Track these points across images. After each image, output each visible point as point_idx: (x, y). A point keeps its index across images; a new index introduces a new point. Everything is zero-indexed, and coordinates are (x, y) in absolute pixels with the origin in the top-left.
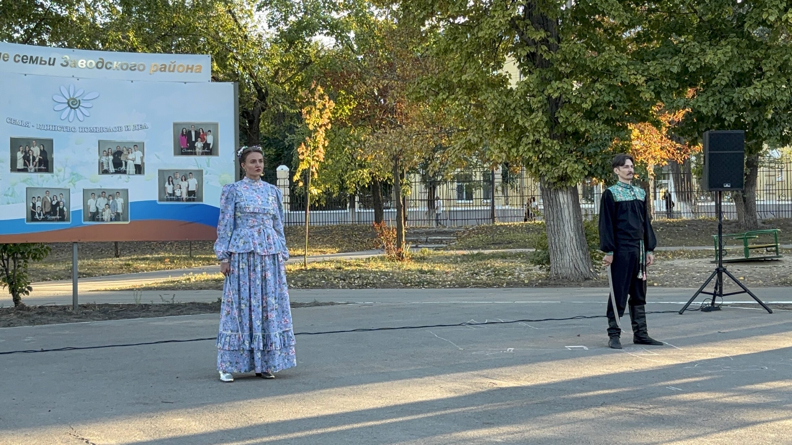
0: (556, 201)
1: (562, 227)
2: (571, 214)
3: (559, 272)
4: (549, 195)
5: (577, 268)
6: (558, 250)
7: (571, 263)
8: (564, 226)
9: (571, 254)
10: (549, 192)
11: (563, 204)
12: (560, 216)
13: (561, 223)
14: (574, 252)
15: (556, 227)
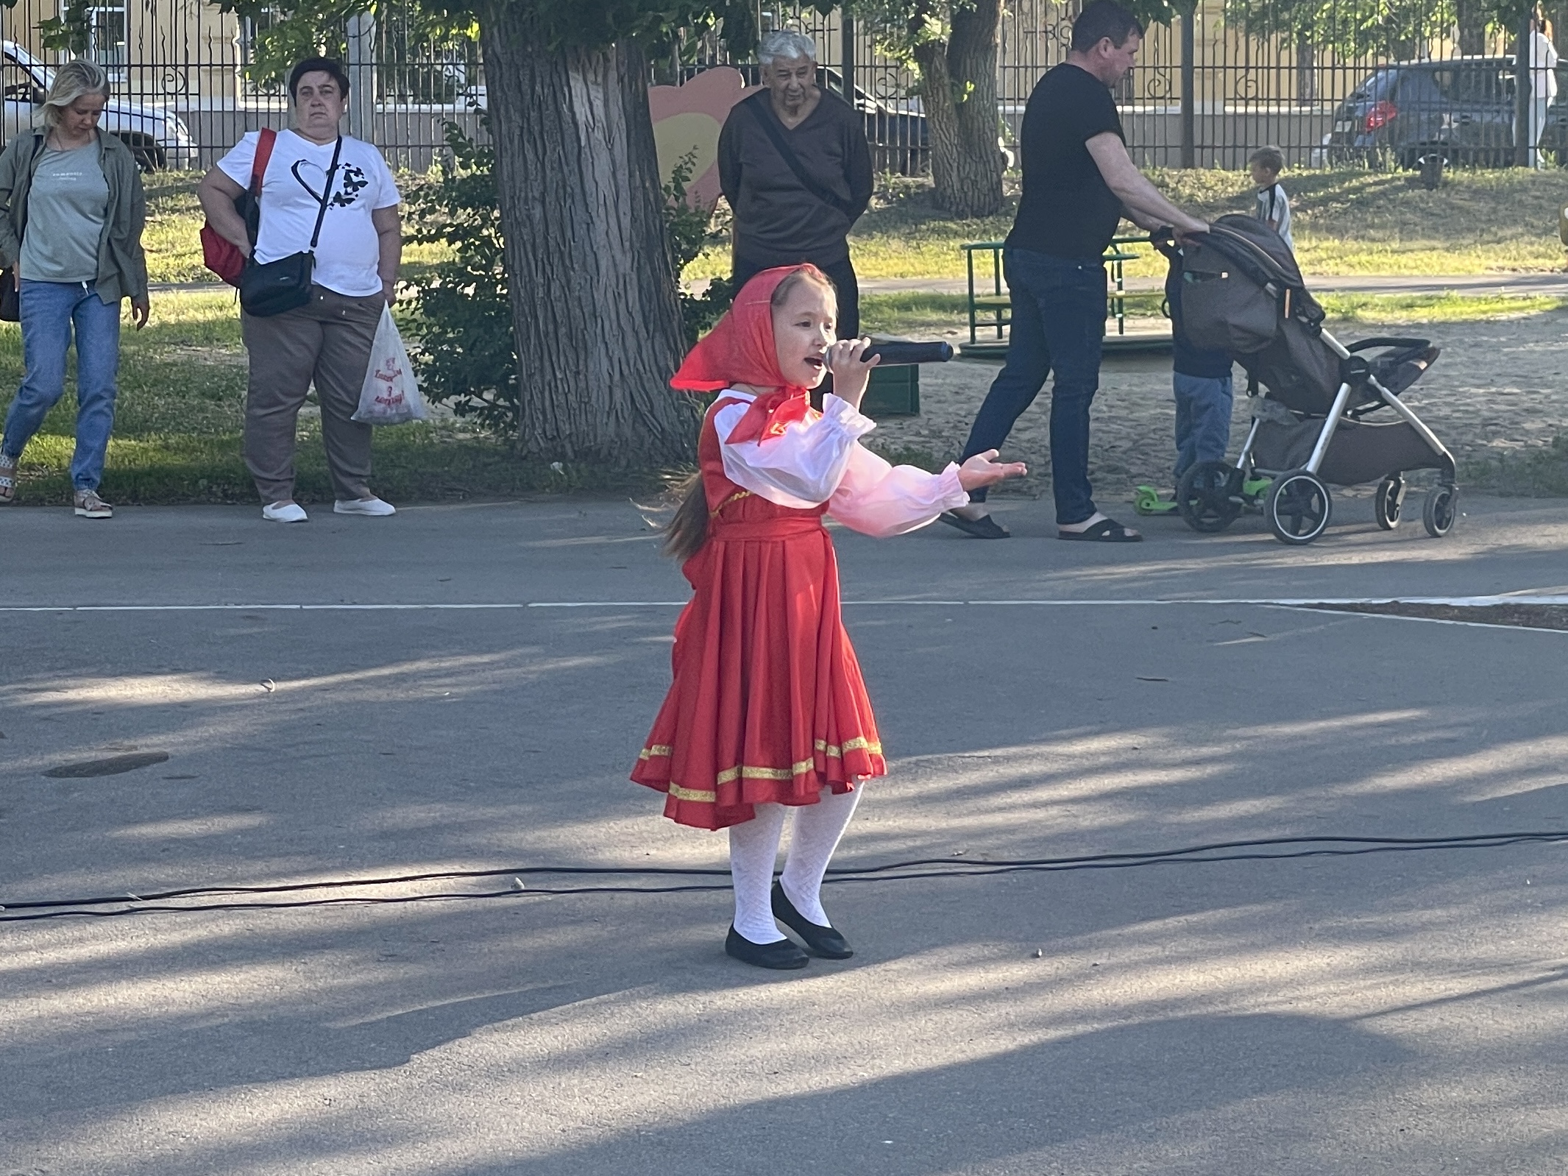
0: (558, 112)
1: (580, 231)
2: (623, 176)
3: (566, 429)
4: (526, 87)
5: (644, 410)
6: (563, 331)
7: (618, 394)
8: (590, 225)
9: (617, 353)
10: (525, 76)
11: (589, 130)
12: (573, 180)
13: (580, 215)
14: (631, 342)
15: (554, 231)
